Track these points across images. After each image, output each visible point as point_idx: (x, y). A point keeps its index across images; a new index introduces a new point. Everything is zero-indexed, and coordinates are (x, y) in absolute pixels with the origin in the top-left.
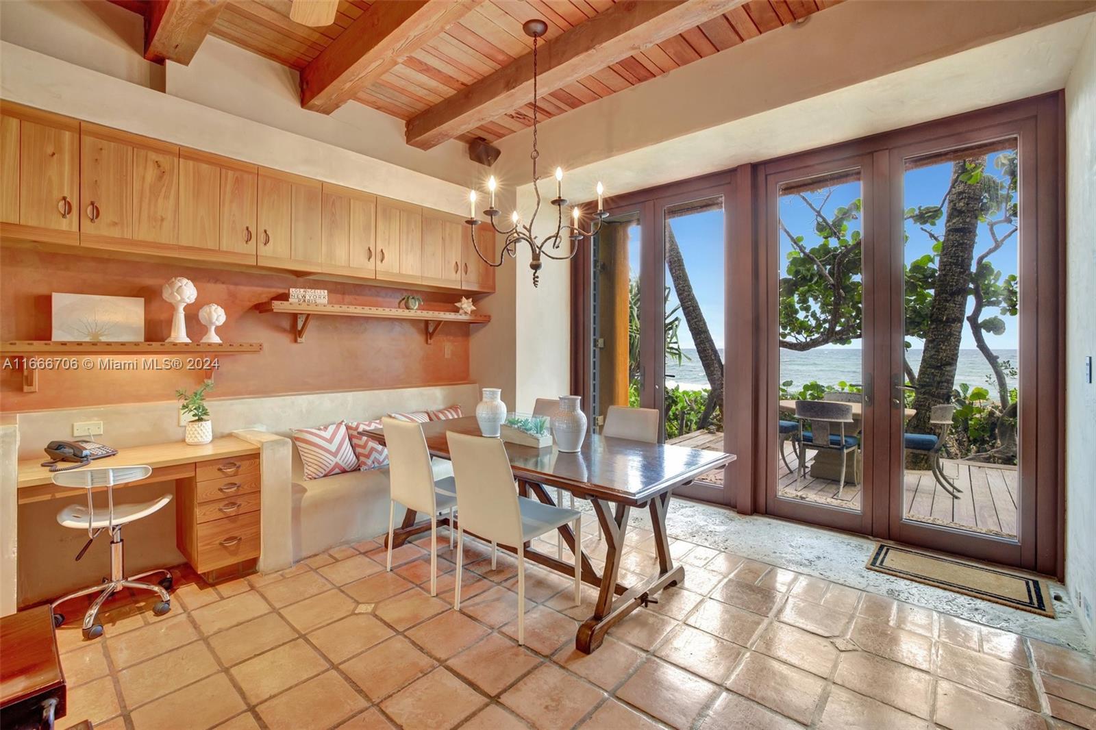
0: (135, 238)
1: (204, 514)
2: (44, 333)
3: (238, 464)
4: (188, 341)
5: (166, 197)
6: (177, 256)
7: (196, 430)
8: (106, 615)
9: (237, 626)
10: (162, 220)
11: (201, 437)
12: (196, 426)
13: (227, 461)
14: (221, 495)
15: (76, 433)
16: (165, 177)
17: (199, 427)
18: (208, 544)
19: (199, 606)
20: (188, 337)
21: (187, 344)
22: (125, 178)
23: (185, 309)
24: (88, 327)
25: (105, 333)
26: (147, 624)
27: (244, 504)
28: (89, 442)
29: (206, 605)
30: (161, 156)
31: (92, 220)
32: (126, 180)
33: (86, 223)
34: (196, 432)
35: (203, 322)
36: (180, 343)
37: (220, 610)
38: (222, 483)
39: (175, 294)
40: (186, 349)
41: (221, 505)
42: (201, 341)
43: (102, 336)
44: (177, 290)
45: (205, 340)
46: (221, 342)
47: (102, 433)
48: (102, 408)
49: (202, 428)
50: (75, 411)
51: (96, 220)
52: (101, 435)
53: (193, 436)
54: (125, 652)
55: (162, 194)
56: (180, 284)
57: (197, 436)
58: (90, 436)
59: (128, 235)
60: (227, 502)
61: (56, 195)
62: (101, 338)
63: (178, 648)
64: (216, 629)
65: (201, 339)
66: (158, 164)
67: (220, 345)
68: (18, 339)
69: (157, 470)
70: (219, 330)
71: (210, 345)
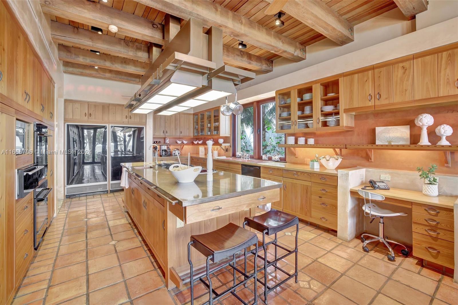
0: (395, 102)
1: (416, 228)
2: (373, 142)
3: (438, 211)
4: (430, 144)
5: (407, 80)
6: (413, 105)
7: (426, 188)
8: (378, 249)
9: (407, 286)
10: (406, 90)
11: (429, 192)
12: (426, 186)
13: (430, 207)
14: (426, 223)
15: (381, 179)
16: (407, 71)
17: (428, 187)
18: (419, 244)
19: (406, 268)
20: (429, 142)
21: (428, 146)
22: (390, 79)
23: (427, 129)
24: (387, 139)
25: (393, 141)
26: (382, 260)
27: (441, 234)
28: (384, 183)
29: (408, 270)
30: (404, 63)
31: (378, 100)
32: (390, 80)
33: (377, 101)
34: (426, 189)
35: (438, 134)
36: (424, 145)
37: (411, 276)
38: (428, 217)
39: (419, 122)
40: (428, 148)
41: (427, 228)
42: (437, 144)
43: (392, 142)
44: (420, 120)
45: (439, 143)
46: (450, 144)
47: (390, 180)
48: (391, 171)
49: (429, 188)
50: (381, 170)
51: (380, 99)
52: (389, 181)
53: (425, 191)
54: (366, 261)
55: (405, 80)
56: (422, 117)
57: (427, 191)
58: (385, 180)
59: (391, 102)
60: (430, 228)
61: (368, 94)
62: (391, 143)
63: (378, 273)
64: (397, 279)
65: (437, 143)
66: (403, 67)
67: (450, 146)
68: (368, 144)
69: (387, 199)
70: (448, 138)
71: (443, 146)
